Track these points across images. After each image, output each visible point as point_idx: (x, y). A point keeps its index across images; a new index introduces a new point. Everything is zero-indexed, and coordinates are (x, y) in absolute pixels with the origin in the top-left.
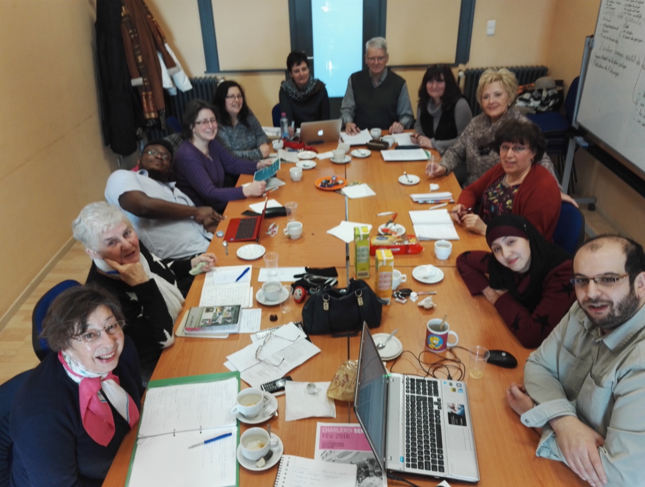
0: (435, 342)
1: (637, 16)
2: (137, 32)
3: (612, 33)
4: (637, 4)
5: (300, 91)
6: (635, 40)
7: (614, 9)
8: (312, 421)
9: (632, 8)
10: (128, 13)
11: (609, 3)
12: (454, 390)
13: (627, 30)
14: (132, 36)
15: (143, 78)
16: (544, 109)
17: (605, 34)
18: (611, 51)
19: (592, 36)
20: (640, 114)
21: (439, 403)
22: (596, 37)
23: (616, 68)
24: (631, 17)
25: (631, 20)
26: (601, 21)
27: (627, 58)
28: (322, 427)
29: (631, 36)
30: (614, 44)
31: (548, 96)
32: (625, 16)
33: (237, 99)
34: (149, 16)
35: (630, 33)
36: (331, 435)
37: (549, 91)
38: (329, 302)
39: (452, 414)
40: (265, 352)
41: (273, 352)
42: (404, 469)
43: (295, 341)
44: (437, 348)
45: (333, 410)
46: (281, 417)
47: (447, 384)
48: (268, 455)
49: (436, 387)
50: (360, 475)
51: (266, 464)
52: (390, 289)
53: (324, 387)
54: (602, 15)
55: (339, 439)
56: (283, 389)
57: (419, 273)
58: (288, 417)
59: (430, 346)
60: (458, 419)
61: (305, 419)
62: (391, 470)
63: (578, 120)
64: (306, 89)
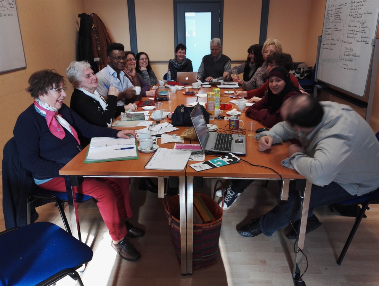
0: (233, 124)
1: (339, 19)
2: (99, 36)
3: (329, 31)
4: (339, 14)
5: (179, 64)
6: (339, 30)
7: (330, 20)
8: (173, 144)
9: (337, 17)
10: (95, 27)
11: (327, 18)
12: (240, 136)
13: (335, 27)
14: (96, 38)
15: (100, 58)
16: (302, 78)
17: (327, 33)
19: (321, 36)
20: (343, 64)
21: (232, 139)
22: (323, 36)
23: (332, 47)
24: (337, 20)
25: (337, 22)
26: (325, 27)
27: (336, 40)
28: (177, 145)
29: (337, 29)
30: (331, 35)
31: (304, 71)
32: (335, 21)
34: (105, 30)
35: (337, 28)
36: (181, 146)
37: (305, 69)
38: (184, 108)
39: (237, 141)
40: (153, 129)
41: (157, 129)
42: (213, 150)
43: (168, 127)
44: (234, 128)
45: (183, 141)
46: (159, 143)
47: (237, 135)
48: (152, 148)
49: (231, 136)
50: (193, 154)
51: (151, 150)
52: (214, 112)
53: (179, 137)
54: (325, 25)
55: (185, 147)
56: (161, 136)
57: (229, 113)
58: (162, 142)
59: (231, 128)
60: (240, 142)
61: (170, 143)
62: (206, 150)
63: (317, 78)
64: (182, 62)
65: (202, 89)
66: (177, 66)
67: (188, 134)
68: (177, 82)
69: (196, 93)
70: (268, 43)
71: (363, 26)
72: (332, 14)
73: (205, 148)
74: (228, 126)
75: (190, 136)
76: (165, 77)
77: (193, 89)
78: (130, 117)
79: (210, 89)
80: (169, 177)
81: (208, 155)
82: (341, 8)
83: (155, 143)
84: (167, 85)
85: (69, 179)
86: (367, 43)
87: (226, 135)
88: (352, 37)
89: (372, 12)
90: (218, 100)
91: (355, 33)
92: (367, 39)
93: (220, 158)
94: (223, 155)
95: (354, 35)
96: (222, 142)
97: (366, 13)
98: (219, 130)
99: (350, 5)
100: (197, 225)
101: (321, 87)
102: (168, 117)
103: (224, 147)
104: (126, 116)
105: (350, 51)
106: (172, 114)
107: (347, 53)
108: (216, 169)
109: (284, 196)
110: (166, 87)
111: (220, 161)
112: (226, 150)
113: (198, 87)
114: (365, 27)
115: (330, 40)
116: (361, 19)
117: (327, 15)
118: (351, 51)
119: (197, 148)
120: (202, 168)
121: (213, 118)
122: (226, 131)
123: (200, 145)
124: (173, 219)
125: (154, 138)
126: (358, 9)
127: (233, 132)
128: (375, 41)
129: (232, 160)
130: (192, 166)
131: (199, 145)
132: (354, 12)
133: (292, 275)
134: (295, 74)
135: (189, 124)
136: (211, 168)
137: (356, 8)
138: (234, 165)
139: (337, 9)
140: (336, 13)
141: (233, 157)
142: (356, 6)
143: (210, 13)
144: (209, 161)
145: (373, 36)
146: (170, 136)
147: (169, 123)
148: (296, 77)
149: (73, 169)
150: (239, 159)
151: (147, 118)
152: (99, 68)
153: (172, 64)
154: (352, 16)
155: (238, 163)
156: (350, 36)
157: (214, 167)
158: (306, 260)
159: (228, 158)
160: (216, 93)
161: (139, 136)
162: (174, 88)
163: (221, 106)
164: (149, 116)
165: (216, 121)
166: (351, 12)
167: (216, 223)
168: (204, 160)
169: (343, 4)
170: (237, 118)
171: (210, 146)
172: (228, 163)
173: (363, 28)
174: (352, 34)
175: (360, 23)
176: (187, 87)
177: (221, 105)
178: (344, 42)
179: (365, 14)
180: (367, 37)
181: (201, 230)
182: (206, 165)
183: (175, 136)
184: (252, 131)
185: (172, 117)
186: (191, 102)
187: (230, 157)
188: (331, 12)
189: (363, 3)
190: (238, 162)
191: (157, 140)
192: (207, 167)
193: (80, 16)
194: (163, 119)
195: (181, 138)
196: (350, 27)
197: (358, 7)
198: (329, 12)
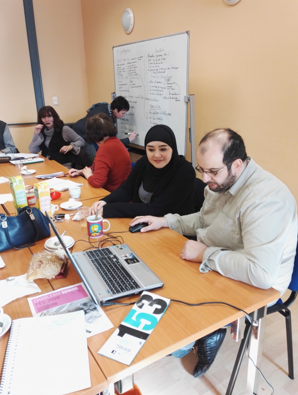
0: (95, 229)
1: (135, 75)
3: (124, 88)
4: (134, 69)
6: (138, 87)
7: (122, 75)
9: (132, 72)
11: (119, 73)
12: (121, 249)
17: (121, 89)
19: (114, 93)
20: (151, 123)
22: (116, 93)
24: (133, 76)
25: (133, 78)
26: (117, 83)
27: (136, 97)
28: (33, 300)
29: (135, 86)
30: (127, 92)
32: (130, 76)
35: (135, 84)
36: (44, 302)
38: (7, 221)
39: (127, 259)
42: (111, 295)
54: (117, 80)
57: (64, 205)
59: (93, 234)
60: (133, 261)
71: (169, 82)
72: (124, 69)
82: (135, 62)
86: (177, 99)
87: (100, 252)
88: (157, 94)
89: (177, 67)
91: (160, 89)
92: (177, 96)
93: (136, 308)
95: (159, 92)
97: (171, 68)
99: (147, 59)
105: (156, 108)
107: (153, 111)
111: (142, 316)
112: (132, 287)
114: (172, 83)
116: (164, 75)
117: (118, 70)
118: (159, 108)
120: (127, 350)
128: (188, 97)
129: (158, 306)
130: (106, 352)
132: (155, 66)
137: (156, 63)
138: (166, 316)
139: (129, 63)
140: (129, 67)
141: (154, 298)
142: (155, 59)
144: (124, 323)
145: (183, 94)
150: (167, 301)
154: (152, 71)
156: (154, 93)
159: (149, 305)
166: (151, 67)
169: (137, 57)
172: (158, 317)
173: (169, 84)
174: (157, 91)
175: (164, 78)
178: (148, 99)
179: (168, 69)
180: (177, 94)
182: (127, 336)
187: (150, 300)
188: (122, 67)
189: (165, 57)
190: (171, 307)
196: (152, 83)
197: (158, 62)
198: (119, 66)
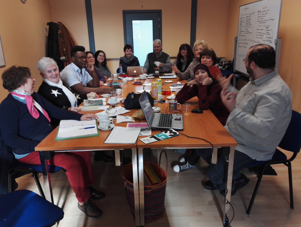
0: (172, 106)
1: (250, 25)
2: (64, 40)
3: (243, 34)
4: (249, 21)
5: (128, 60)
6: (250, 33)
7: (242, 25)
8: (126, 123)
9: (248, 23)
10: (61, 32)
11: (241, 24)
12: (178, 115)
14: (62, 41)
15: (65, 57)
16: (224, 69)
17: (241, 35)
18: (242, 40)
19: (237, 37)
21: (172, 118)
22: (238, 37)
23: (245, 45)
25: (248, 27)
26: (239, 31)
27: (248, 40)
28: (129, 124)
30: (244, 36)
31: (225, 64)
32: (247, 26)
33: (102, 57)
34: (69, 35)
35: (248, 31)
36: (132, 125)
37: (225, 62)
38: (134, 95)
39: (176, 119)
40: (110, 112)
41: (113, 112)
42: (157, 127)
43: (121, 109)
44: (173, 109)
45: (134, 121)
46: (114, 122)
47: (176, 115)
48: (109, 127)
49: (171, 115)
50: (142, 130)
51: (108, 128)
52: (157, 97)
53: (131, 117)
54: (239, 28)
55: (135, 125)
56: (116, 117)
57: (169, 97)
58: (117, 122)
59: (171, 109)
60: (178, 120)
61: (123, 122)
62: (153, 127)
63: (236, 69)
64: (130, 59)
65: (147, 80)
66: (126, 61)
67: (137, 115)
68: (127, 74)
69: (143, 83)
70: (197, 43)
71: (267, 30)
72: (244, 21)
73: (151, 125)
74: (168, 108)
75: (139, 117)
76: (118, 71)
77: (140, 79)
78: (91, 103)
79: (154, 79)
80: (124, 149)
81: (154, 131)
82: (251, 16)
83: (111, 123)
84: (119, 77)
85: (43, 154)
86: (271, 42)
87: (167, 115)
88: (260, 38)
89: (273, 19)
90: (160, 88)
91: (262, 34)
92: (271, 39)
93: (163, 133)
94: (166, 130)
95: (261, 36)
96: (164, 120)
97: (270, 19)
98: (162, 111)
99: (257, 14)
100: (147, 186)
101: (239, 76)
102: (121, 102)
103: (166, 124)
104: (88, 102)
106: (124, 100)
108: (160, 141)
109: (214, 160)
110: (119, 79)
111: (164, 135)
112: (168, 126)
113: (144, 78)
114: (269, 30)
115: (244, 40)
116: (266, 24)
117: (241, 22)
119: (145, 125)
120: (149, 141)
121: (156, 102)
122: (167, 112)
123: (148, 123)
124: (128, 182)
125: (111, 119)
126: (264, 16)
127: (172, 112)
128: (277, 40)
129: (173, 134)
130: (142, 139)
131: (146, 123)
132: (261, 19)
133: (222, 223)
134: (219, 67)
135: (138, 107)
136: (157, 141)
137: (262, 16)
138: (174, 137)
139: (247, 17)
140: (247, 19)
141: (173, 131)
142: (262, 14)
143: (152, 21)
144: (155, 135)
145: (275, 37)
146: (123, 117)
147: (122, 107)
148: (220, 69)
149: (46, 145)
150: (178, 133)
151: (104, 103)
152: (65, 65)
153: (122, 61)
154: (259, 22)
155: (178, 137)
156: (258, 37)
157: (159, 140)
158: (233, 211)
159: (169, 133)
160: (159, 82)
161: (99, 118)
162: (125, 79)
163: (162, 93)
164: (106, 102)
165: (159, 104)
166: (259, 19)
167: (162, 184)
168: (151, 134)
169: (252, 13)
170: (175, 101)
171: (155, 124)
172: (170, 137)
174: (260, 36)
175: (265, 27)
176: (136, 79)
177: (162, 91)
178: (254, 41)
179: (268, 20)
180: (271, 37)
181: (150, 191)
182: (153, 138)
183: (128, 116)
184: (187, 111)
185: (124, 102)
186: (139, 90)
187: (171, 132)
188: (243, 19)
189: (267, 12)
190: (178, 135)
191: (113, 121)
192: (153, 140)
193: (48, 24)
194: (117, 104)
195: (132, 118)
196: (258, 30)
197: (263, 15)
198: (242, 19)
